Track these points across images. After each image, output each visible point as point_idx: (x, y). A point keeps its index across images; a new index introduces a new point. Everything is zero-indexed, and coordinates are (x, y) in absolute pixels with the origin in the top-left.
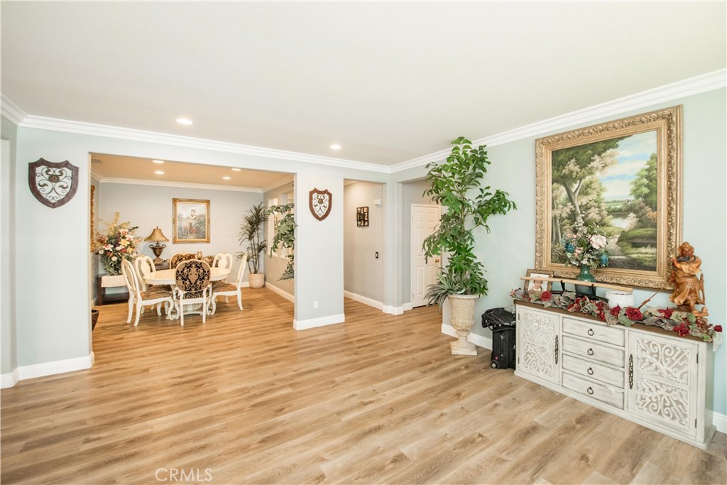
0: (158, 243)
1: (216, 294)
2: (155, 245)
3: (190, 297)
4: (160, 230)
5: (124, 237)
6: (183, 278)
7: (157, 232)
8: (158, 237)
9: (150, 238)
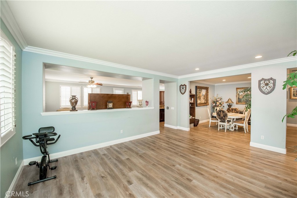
0: (230, 104)
1: (234, 124)
2: (229, 104)
3: (222, 122)
4: (231, 99)
5: (218, 102)
6: (219, 115)
7: (230, 100)
8: (230, 102)
9: (227, 102)
